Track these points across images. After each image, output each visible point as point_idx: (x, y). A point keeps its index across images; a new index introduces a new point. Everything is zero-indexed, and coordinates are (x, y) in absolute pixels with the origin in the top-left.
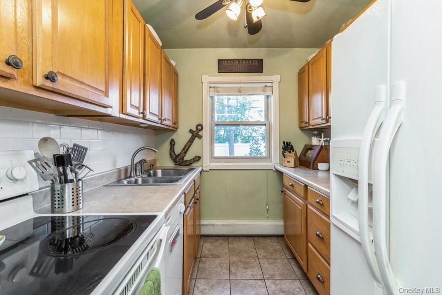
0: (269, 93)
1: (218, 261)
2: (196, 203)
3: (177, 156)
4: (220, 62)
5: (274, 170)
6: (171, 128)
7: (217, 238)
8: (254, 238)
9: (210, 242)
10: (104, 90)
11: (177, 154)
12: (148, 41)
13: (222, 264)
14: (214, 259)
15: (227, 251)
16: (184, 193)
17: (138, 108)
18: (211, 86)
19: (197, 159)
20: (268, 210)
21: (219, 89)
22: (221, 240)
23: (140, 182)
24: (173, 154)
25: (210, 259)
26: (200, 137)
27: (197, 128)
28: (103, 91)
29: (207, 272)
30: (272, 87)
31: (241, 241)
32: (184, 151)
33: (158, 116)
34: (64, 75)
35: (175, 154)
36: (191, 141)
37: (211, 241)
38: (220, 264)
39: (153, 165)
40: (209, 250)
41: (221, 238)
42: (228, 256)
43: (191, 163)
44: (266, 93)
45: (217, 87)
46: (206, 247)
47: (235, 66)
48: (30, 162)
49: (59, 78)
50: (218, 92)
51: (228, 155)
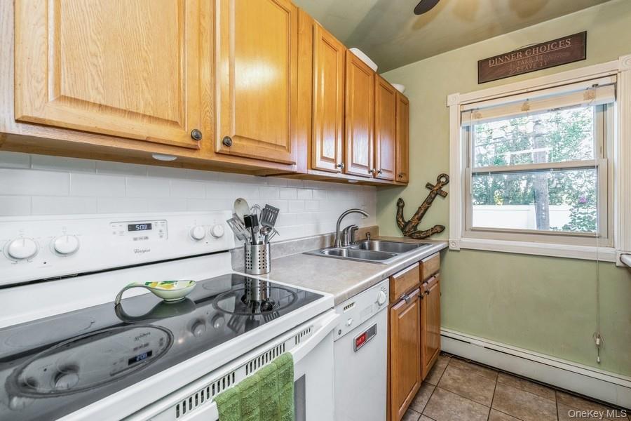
0: (608, 98)
1: (466, 403)
2: (421, 297)
3: (407, 224)
4: (482, 63)
5: (619, 263)
6: (395, 183)
7: (476, 367)
8: (558, 393)
9: (460, 369)
10: (285, 145)
11: (407, 221)
12: (351, 69)
13: (473, 413)
14: (461, 399)
15: (490, 395)
16: (390, 277)
17: (334, 161)
18: (465, 109)
19: (439, 229)
20: (598, 346)
21: (479, 112)
22: (481, 373)
23: (345, 254)
24: (401, 220)
25: (453, 395)
26: (445, 195)
27: (439, 180)
28: (284, 147)
29: (442, 413)
30: (615, 84)
31: (526, 389)
32: (417, 216)
33: (368, 168)
34: (240, 138)
35: (403, 221)
36: (429, 202)
37: (462, 367)
38: (469, 410)
39: (371, 234)
40: (455, 380)
41: (483, 369)
42: (489, 403)
43: (429, 236)
44: (597, 99)
45: (478, 109)
46: (449, 374)
47: (514, 63)
48: (228, 221)
49: (235, 142)
50: (478, 116)
51: (534, 228)
